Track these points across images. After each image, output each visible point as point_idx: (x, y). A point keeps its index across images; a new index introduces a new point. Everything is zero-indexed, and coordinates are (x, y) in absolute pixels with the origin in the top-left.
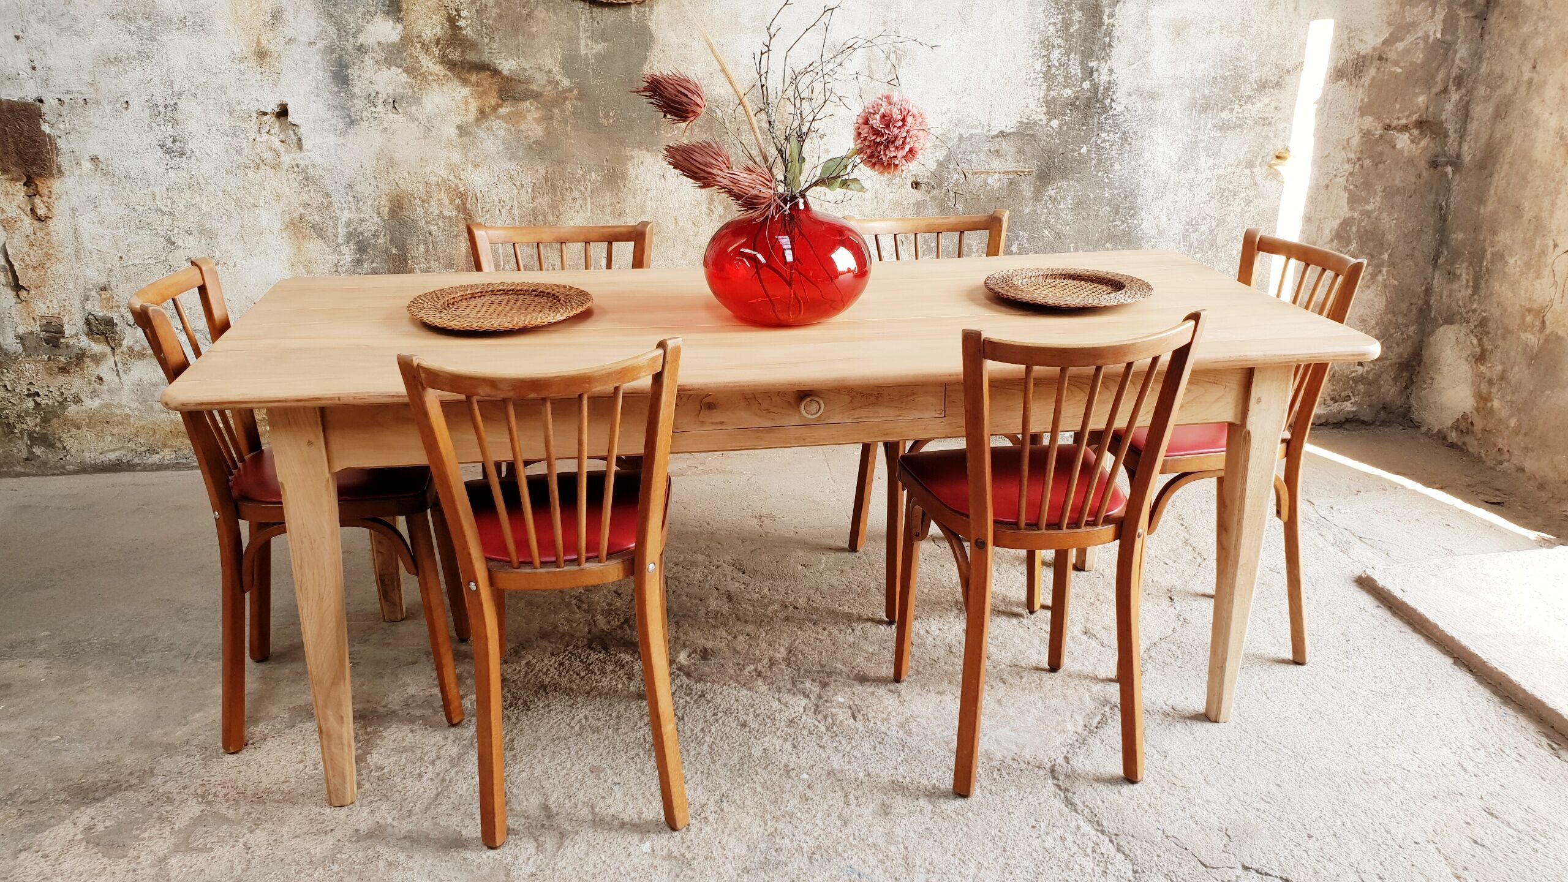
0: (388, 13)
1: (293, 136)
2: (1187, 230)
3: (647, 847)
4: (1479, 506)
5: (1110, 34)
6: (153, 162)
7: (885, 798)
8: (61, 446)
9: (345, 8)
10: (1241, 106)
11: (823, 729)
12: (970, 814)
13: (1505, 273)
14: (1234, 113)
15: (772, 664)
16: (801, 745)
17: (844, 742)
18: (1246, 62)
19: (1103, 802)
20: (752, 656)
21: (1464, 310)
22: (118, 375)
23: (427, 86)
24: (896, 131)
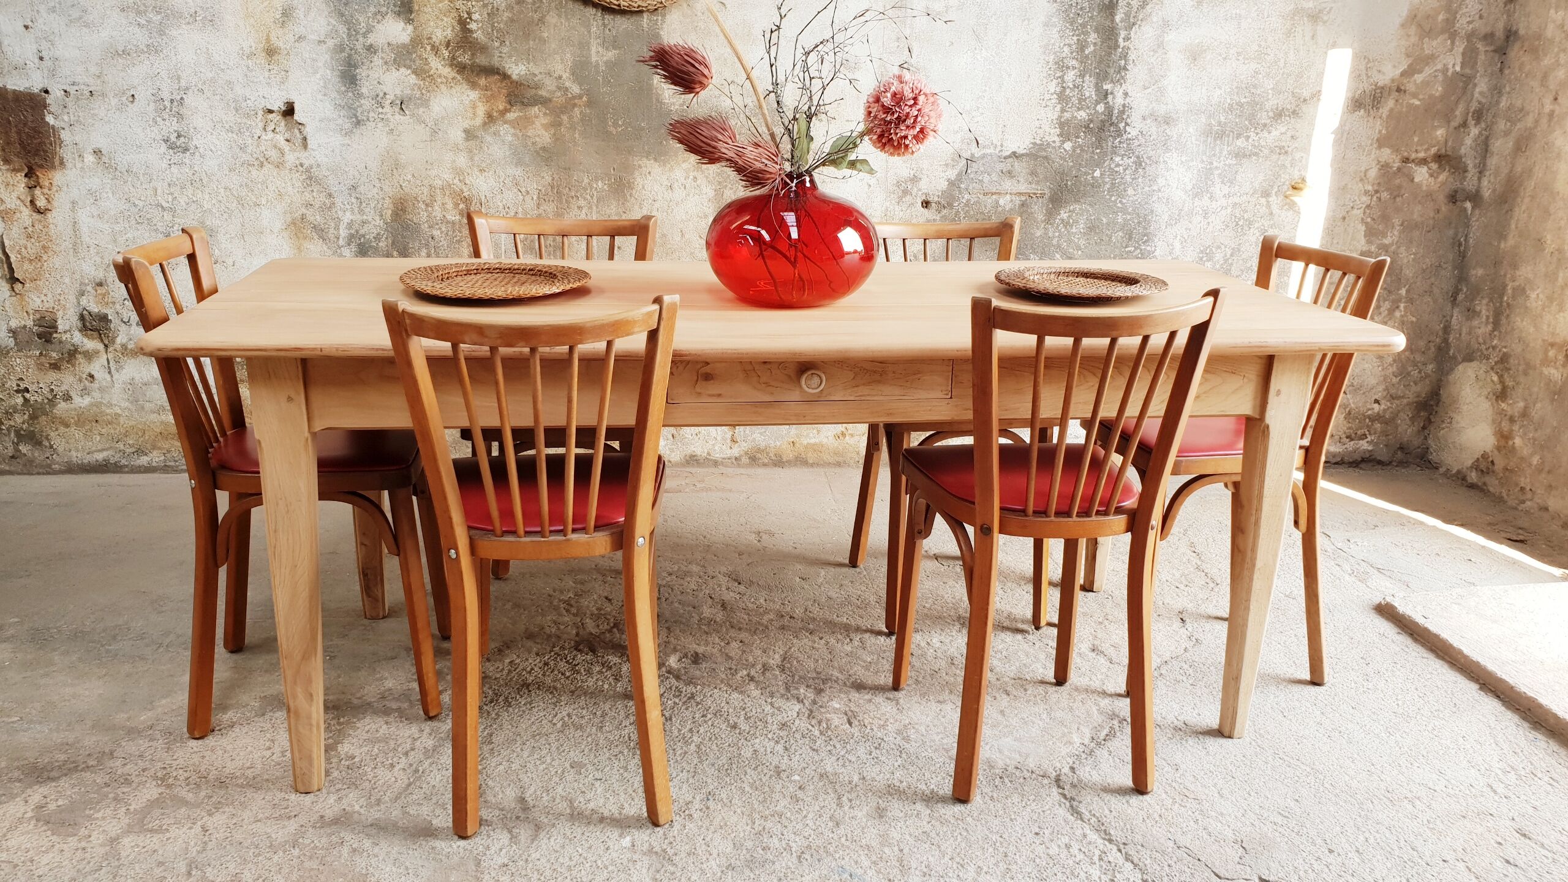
0: (399, 14)
1: (298, 135)
2: (1201, 259)
3: (626, 841)
4: (1501, 543)
5: (1125, 56)
6: (156, 156)
7: (880, 801)
8: (47, 444)
9: (356, 7)
10: (1257, 134)
11: (817, 733)
12: (969, 819)
13: (1527, 307)
14: (1250, 140)
15: (765, 670)
16: (793, 747)
17: (838, 746)
18: (1263, 90)
19: (1111, 811)
20: (744, 662)
21: (1483, 347)
22: (110, 372)
23: (436, 89)
24: (907, 109)
